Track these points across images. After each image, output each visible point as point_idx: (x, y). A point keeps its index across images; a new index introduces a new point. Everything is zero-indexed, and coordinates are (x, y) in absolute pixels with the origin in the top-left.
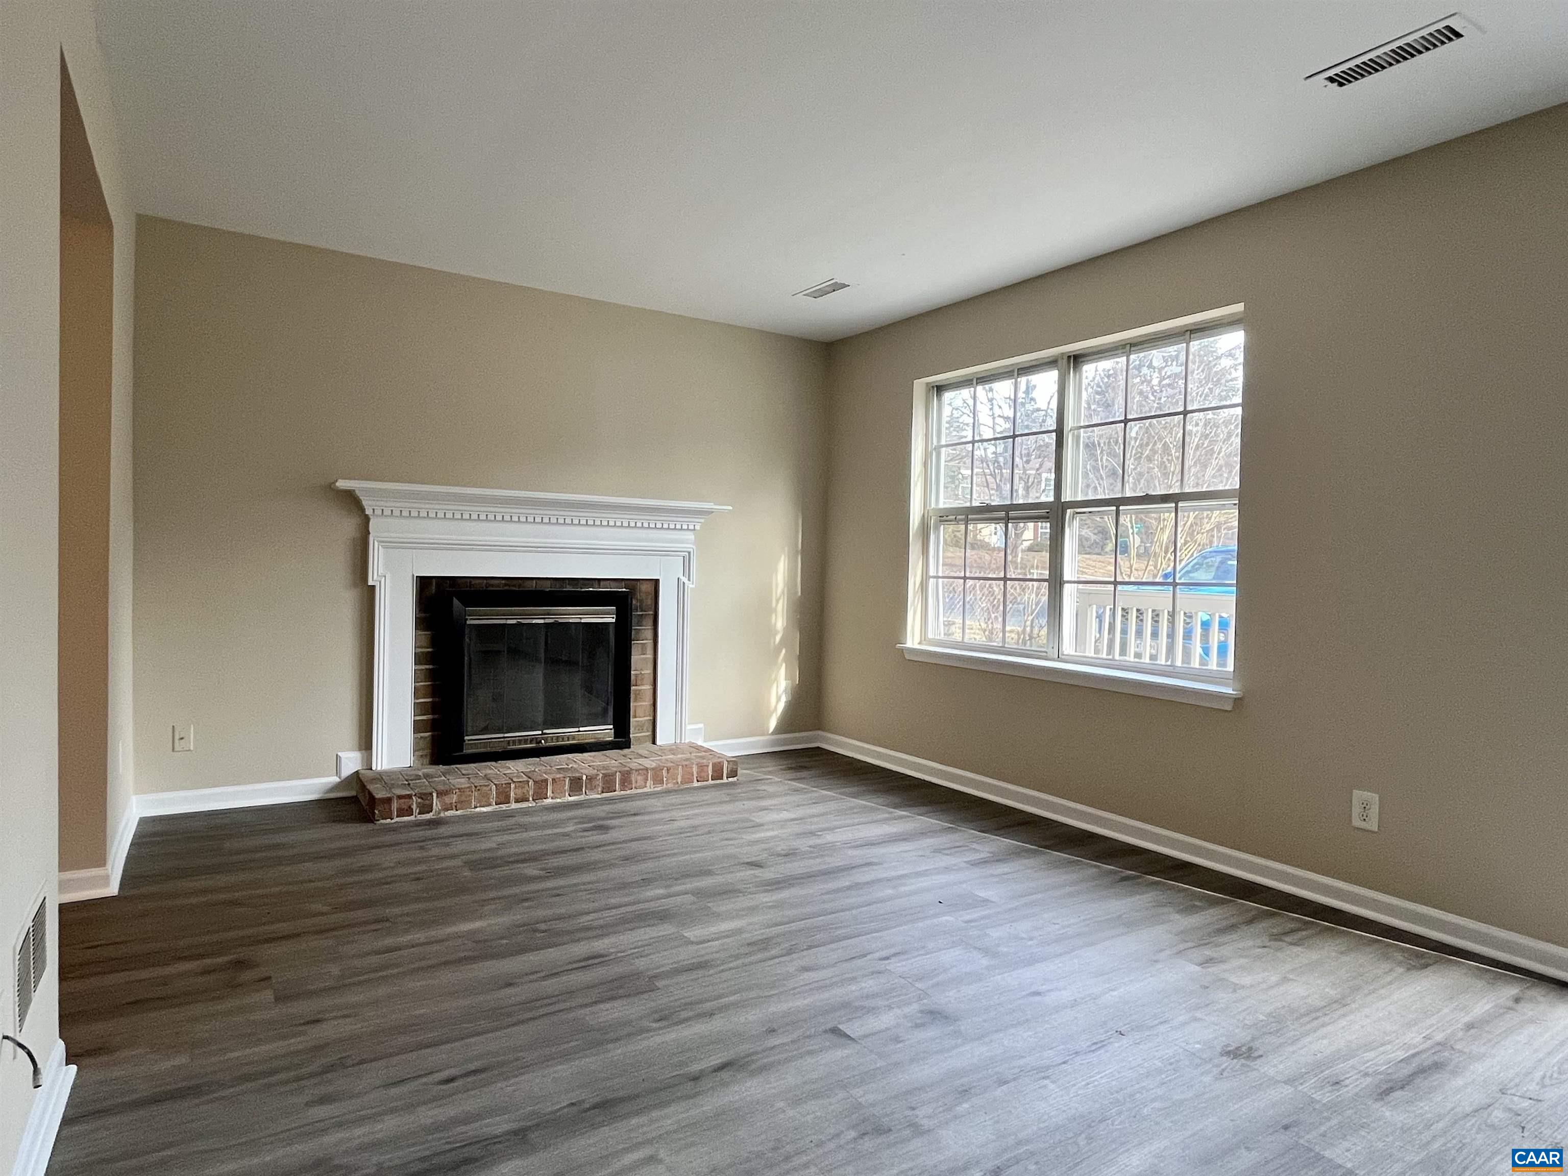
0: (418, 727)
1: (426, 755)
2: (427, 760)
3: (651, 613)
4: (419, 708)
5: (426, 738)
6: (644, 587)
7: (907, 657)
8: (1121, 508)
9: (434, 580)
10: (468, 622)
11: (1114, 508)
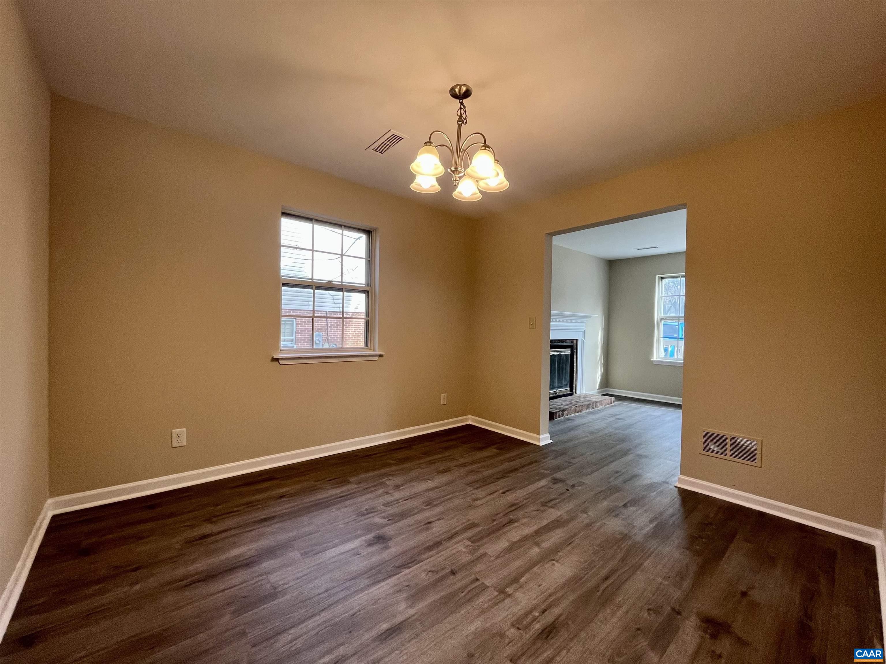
3: (576, 350)
6: (575, 342)
7: (654, 363)
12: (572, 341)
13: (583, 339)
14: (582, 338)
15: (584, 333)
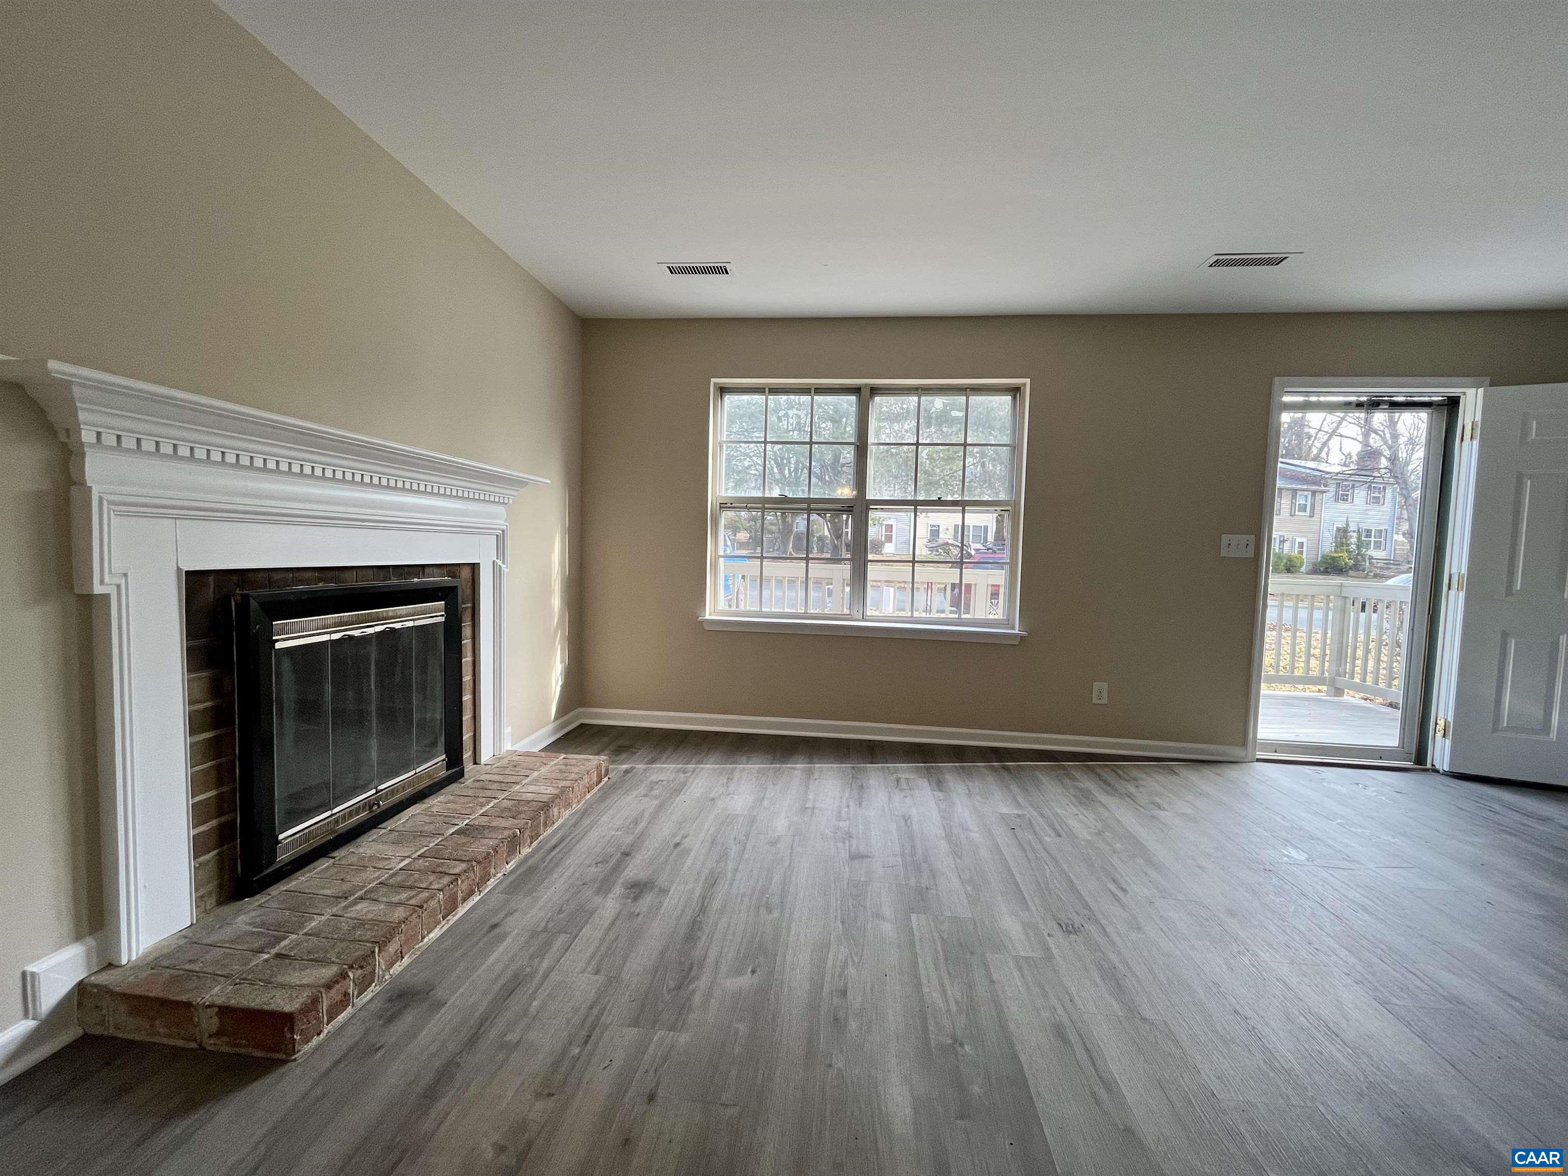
0: (199, 846)
1: (210, 893)
2: (212, 901)
3: (469, 605)
4: (199, 813)
5: (209, 861)
6: (466, 573)
7: (706, 628)
8: (918, 507)
9: (211, 578)
10: (278, 646)
11: (913, 507)
12: (452, 569)
13: (499, 562)
14: (495, 559)
15: (501, 540)
